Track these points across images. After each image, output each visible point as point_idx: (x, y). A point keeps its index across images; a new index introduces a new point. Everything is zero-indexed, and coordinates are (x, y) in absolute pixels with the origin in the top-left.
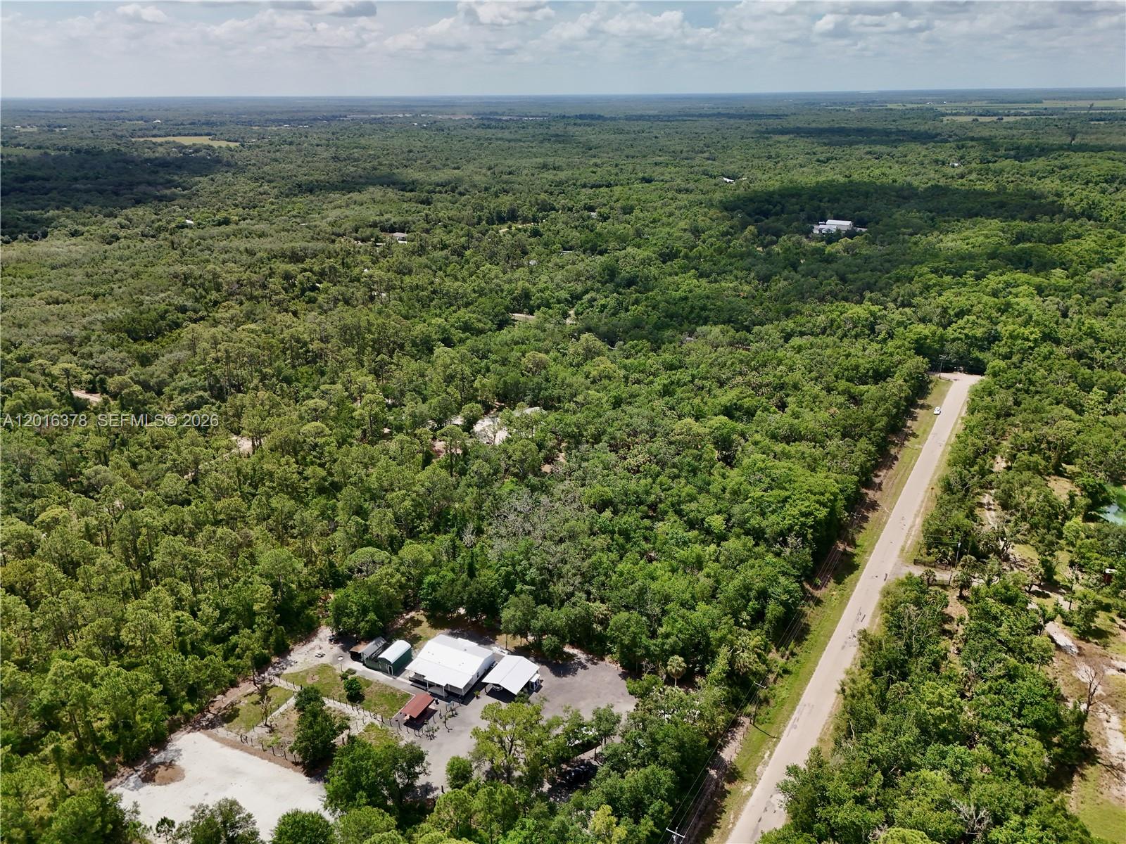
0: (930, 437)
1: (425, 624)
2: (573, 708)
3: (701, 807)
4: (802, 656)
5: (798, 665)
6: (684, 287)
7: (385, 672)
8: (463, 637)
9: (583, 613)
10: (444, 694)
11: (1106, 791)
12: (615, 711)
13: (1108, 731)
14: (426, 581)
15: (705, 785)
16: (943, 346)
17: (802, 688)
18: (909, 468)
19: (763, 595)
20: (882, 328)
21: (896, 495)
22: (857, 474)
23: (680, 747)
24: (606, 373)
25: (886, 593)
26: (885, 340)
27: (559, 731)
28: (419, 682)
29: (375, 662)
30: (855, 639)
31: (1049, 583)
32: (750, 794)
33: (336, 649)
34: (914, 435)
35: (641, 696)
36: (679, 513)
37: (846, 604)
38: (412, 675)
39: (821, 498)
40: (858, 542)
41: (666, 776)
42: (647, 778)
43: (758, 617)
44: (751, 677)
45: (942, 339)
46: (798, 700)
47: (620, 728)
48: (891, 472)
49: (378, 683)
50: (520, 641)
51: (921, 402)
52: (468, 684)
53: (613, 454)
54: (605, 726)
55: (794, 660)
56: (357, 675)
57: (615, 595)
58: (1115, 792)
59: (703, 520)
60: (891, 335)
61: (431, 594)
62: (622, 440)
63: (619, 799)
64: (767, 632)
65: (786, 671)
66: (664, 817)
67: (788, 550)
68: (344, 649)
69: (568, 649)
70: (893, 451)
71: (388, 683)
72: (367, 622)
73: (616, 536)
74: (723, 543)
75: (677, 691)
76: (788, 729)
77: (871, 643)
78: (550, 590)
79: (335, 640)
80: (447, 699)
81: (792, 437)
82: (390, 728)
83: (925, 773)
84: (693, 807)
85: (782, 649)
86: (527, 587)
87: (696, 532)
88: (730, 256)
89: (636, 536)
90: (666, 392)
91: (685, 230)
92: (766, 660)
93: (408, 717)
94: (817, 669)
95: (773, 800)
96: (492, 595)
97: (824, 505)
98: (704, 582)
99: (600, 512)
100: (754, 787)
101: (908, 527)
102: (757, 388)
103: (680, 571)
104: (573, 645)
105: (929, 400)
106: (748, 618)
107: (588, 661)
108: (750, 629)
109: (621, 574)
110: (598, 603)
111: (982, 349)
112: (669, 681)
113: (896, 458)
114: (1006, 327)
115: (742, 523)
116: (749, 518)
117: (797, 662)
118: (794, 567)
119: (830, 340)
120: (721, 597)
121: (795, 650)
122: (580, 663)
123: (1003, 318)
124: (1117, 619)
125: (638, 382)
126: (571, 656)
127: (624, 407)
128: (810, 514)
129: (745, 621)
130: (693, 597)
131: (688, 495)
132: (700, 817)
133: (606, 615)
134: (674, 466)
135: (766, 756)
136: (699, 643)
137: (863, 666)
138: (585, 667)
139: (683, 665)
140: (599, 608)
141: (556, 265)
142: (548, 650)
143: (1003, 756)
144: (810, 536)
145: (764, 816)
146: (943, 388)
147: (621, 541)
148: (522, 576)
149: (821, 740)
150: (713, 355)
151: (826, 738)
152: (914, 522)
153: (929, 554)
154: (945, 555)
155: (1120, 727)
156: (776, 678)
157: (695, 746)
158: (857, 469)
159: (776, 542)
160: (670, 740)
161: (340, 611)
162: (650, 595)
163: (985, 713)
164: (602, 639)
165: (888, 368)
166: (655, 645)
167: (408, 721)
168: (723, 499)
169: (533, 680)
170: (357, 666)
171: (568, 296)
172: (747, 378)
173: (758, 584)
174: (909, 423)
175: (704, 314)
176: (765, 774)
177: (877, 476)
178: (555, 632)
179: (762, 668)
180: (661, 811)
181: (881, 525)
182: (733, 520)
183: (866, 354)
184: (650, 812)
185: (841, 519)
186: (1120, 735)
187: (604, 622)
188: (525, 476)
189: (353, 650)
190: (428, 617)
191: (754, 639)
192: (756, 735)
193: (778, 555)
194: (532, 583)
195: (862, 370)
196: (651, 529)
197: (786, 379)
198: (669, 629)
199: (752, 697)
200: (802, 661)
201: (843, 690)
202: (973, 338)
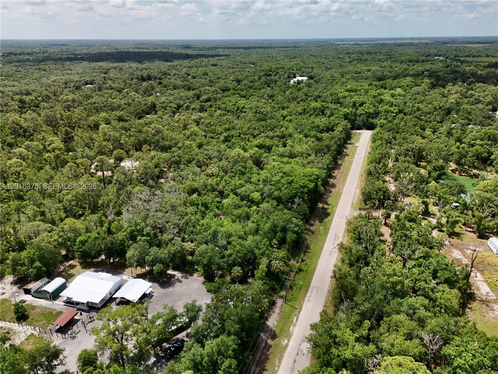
0: (356, 155)
1: (79, 267)
2: (170, 305)
3: (257, 359)
4: (308, 261)
5: (307, 266)
6: (233, 101)
7: (46, 299)
8: (103, 272)
9: (179, 249)
10: (86, 308)
11: (486, 315)
12: (197, 304)
13: (477, 282)
14: (78, 240)
15: (259, 344)
16: (356, 118)
17: (311, 279)
18: (349, 169)
19: (284, 230)
20: (328, 112)
21: (345, 181)
22: (325, 169)
23: (240, 321)
24: (194, 133)
25: (349, 223)
26: (329, 117)
27: (159, 322)
29: (39, 294)
30: (336, 249)
31: (426, 213)
32: (287, 345)
33: (15, 288)
34: (348, 155)
35: (215, 292)
36: (236, 194)
37: (328, 232)
38: (65, 299)
39: (310, 178)
40: (329, 203)
41: (231, 341)
42: (218, 345)
43: (282, 241)
44: (281, 275)
45: (355, 115)
46: (309, 285)
47: (202, 315)
48: (340, 171)
49: (40, 307)
50: (140, 270)
51: (349, 142)
52: (102, 300)
53: (199, 169)
54: (191, 314)
55: (304, 263)
56: (27, 303)
57: (199, 237)
58: (492, 315)
59: (249, 195)
60: (332, 115)
61: (81, 248)
62: (203, 162)
63: (200, 362)
64: (288, 250)
65: (300, 270)
66: (232, 371)
67: (295, 206)
68: (19, 288)
69: (170, 272)
70: (340, 162)
71: (47, 306)
72: (34, 268)
73: (200, 206)
74: (260, 206)
75: (239, 287)
76: (305, 302)
77: (346, 249)
78: (159, 238)
79: (15, 283)
80: (88, 311)
81: (292, 156)
82: (45, 336)
83: (395, 317)
84: (252, 359)
85: (297, 258)
86: (144, 238)
87: (245, 202)
88: (254, 89)
89: (213, 206)
90: (226, 140)
91: (233, 81)
92: (289, 265)
93: (59, 327)
94: (318, 267)
95: (301, 347)
96: (122, 245)
97: (311, 181)
98: (251, 225)
99: (190, 195)
100: (289, 340)
101: (353, 194)
102: (272, 138)
103: (238, 221)
104: (174, 269)
105: (352, 141)
106: (277, 243)
107: (182, 277)
108: (279, 248)
109: (203, 225)
110: (189, 243)
111: (373, 118)
112: (233, 281)
113: (341, 165)
114: (383, 108)
115: (270, 196)
116: (273, 193)
117: (306, 264)
118: (299, 215)
119: (305, 117)
120: (261, 232)
121: (304, 258)
122: (178, 279)
123: (381, 105)
124: (463, 227)
125: (212, 137)
126: (173, 276)
127: (204, 147)
128: (305, 187)
129: (275, 244)
130: (245, 234)
131: (240, 184)
132: (257, 365)
133: (194, 249)
134: (232, 172)
135: (294, 320)
136: (250, 258)
137: (343, 261)
138: (180, 282)
139: (241, 271)
140: (189, 246)
141: (170, 93)
142: (157, 273)
143: (435, 301)
144: (306, 198)
145: (297, 358)
146: (358, 136)
147: (203, 209)
148: (140, 232)
149: (325, 306)
150: (249, 125)
151: (328, 305)
152: (356, 191)
153: (366, 205)
154: (374, 204)
155: (483, 279)
156: (295, 275)
157: (250, 319)
158: (325, 167)
159: (288, 202)
160: (232, 318)
161: (16, 263)
162: (220, 235)
163: (418, 278)
164: (192, 264)
165: (333, 126)
166: (223, 262)
167: (58, 329)
168: (259, 185)
169: (147, 292)
170: (28, 298)
171: (176, 106)
172: (267, 134)
173: (281, 223)
174: (345, 150)
175: (244, 110)
176: (295, 331)
177: (334, 173)
178: (161, 261)
179: (287, 269)
180: (230, 367)
181: (339, 194)
182: (265, 194)
183: (322, 121)
184: (222, 369)
185: (320, 191)
186: (484, 283)
187: (192, 254)
188: (147, 181)
189: (25, 287)
190: (81, 264)
191: (282, 253)
192: (287, 308)
193: (289, 209)
194: (148, 235)
195: (321, 127)
196: (220, 202)
197: (286, 133)
198: (232, 251)
199: (282, 287)
200: (309, 264)
201: (335, 276)
202: (369, 113)
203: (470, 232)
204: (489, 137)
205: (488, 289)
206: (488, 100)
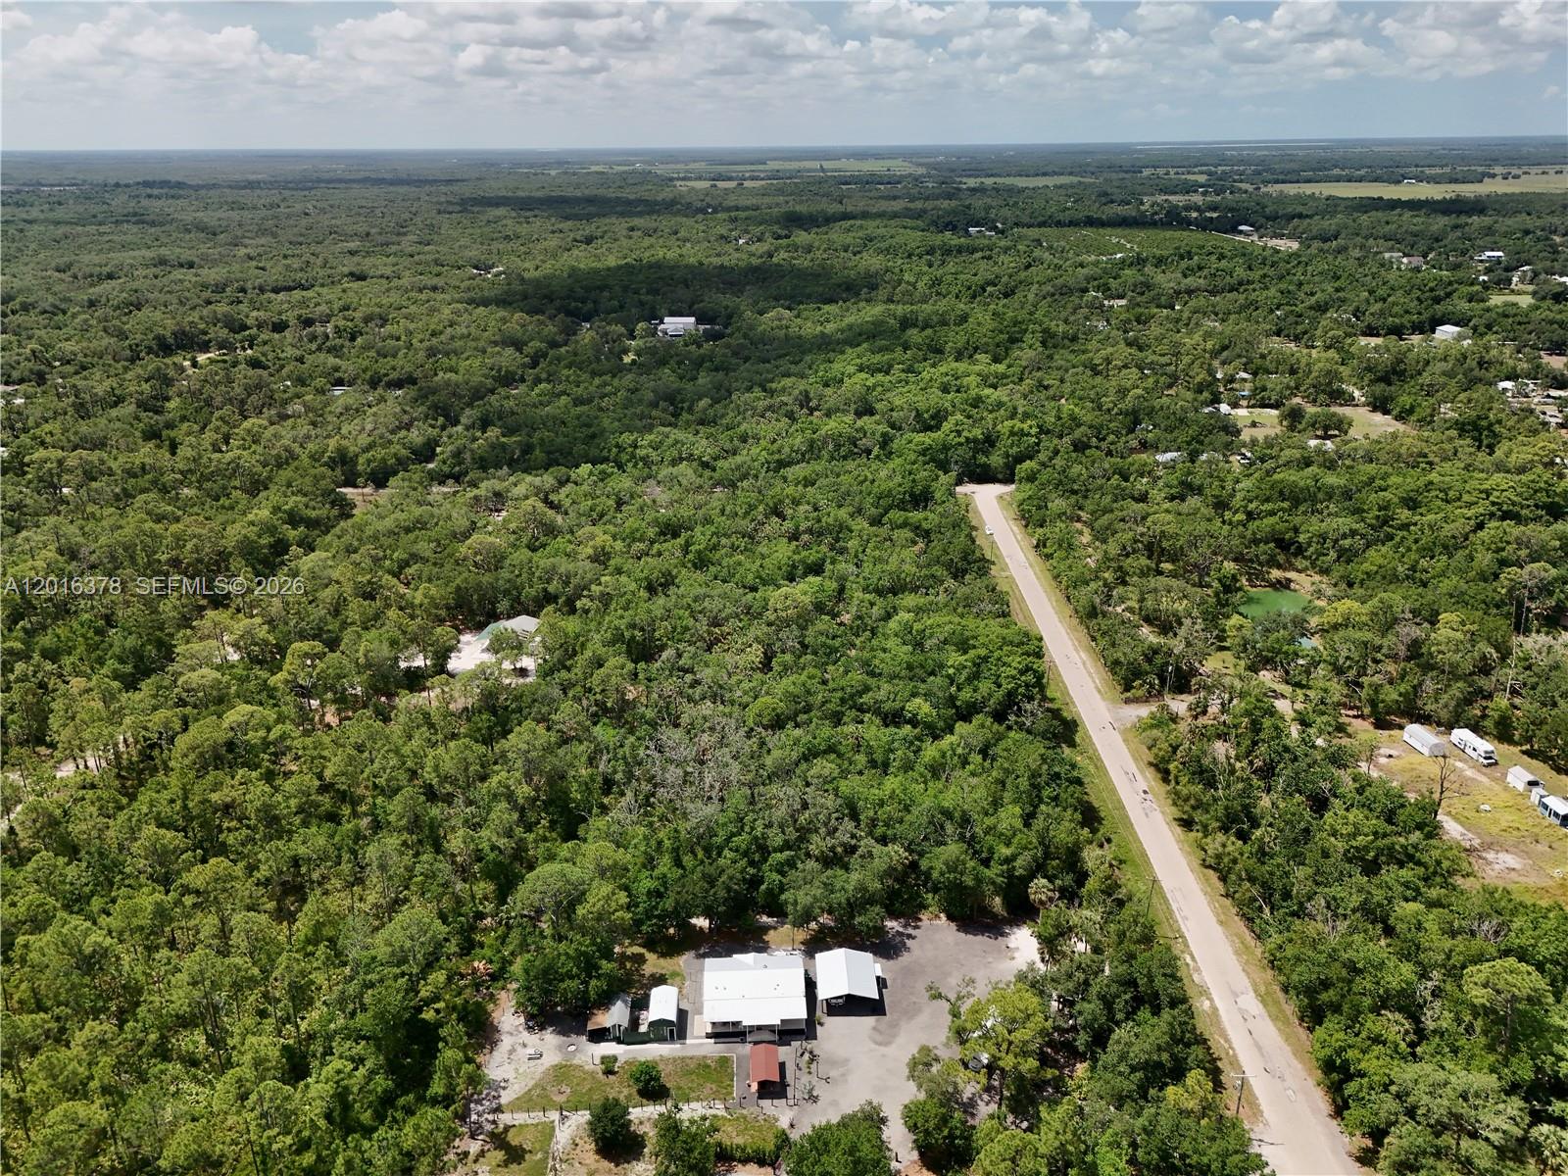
0: (1007, 561)
4: (1116, 839)
7: (663, 1040)
10: (773, 1037)
18: (1020, 600)
28: (728, 1032)
32: (1215, 1010)
33: (551, 1037)
34: (991, 563)
37: (1105, 767)
38: (707, 1029)
49: (664, 1060)
56: (621, 1060)
59: (902, 709)
61: (655, 907)
62: (709, 633)
67: (1028, 721)
68: (563, 1033)
71: (679, 1055)
76: (1181, 923)
77: (1188, 799)
79: (538, 1025)
80: (782, 1042)
82: (745, 1112)
93: (755, 1087)
94: (1146, 848)
95: (1243, 1006)
100: (1211, 1000)
101: (1080, 665)
107: (906, 927)
114: (1003, 425)
115: (948, 703)
133: (907, 859)
135: (1188, 960)
138: (908, 937)
145: (1250, 1026)
149: (1220, 922)
151: (1223, 918)
152: (1081, 658)
153: (1134, 689)
154: (1152, 686)
159: (1007, 713)
167: (759, 1091)
169: (881, 975)
170: (614, 1049)
176: (1207, 980)
181: (1053, 671)
189: (591, 1026)
200: (1122, 844)
202: (975, 441)
203: (1355, 717)
204: (1281, 493)
205: (1460, 828)
206: (1198, 379)
